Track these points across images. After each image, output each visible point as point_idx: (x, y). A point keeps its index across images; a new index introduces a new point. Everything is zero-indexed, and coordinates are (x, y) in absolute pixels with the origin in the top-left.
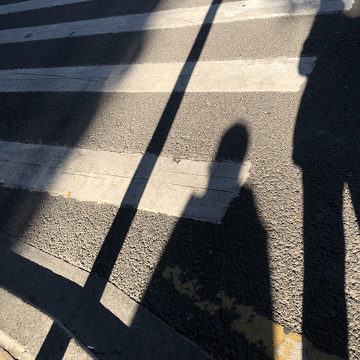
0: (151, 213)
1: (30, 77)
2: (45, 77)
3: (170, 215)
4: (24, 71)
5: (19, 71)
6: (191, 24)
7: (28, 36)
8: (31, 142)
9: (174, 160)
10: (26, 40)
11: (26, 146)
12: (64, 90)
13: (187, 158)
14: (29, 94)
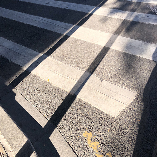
0: (84, 102)
1: (44, 21)
2: (50, 24)
3: (93, 106)
4: (42, 18)
5: (40, 17)
6: (122, 18)
7: (47, 3)
9: (100, 79)
10: (46, 5)
12: (58, 32)
13: (107, 81)
14: (42, 29)
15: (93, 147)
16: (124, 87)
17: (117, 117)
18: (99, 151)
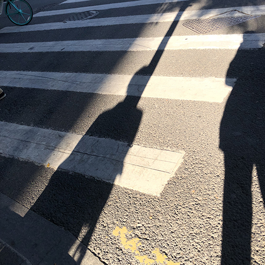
1: (29, 77)
2: (40, 78)
4: (25, 73)
5: (22, 72)
6: (148, 49)
7: (31, 49)
8: (25, 125)
10: (30, 51)
11: (21, 127)
12: (53, 88)
13: (138, 145)
14: (27, 89)
15: (130, 247)
16: (165, 148)
17: (161, 194)
18: (141, 250)
